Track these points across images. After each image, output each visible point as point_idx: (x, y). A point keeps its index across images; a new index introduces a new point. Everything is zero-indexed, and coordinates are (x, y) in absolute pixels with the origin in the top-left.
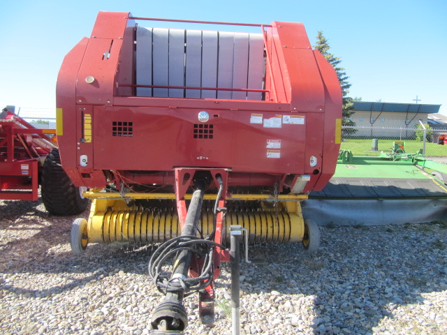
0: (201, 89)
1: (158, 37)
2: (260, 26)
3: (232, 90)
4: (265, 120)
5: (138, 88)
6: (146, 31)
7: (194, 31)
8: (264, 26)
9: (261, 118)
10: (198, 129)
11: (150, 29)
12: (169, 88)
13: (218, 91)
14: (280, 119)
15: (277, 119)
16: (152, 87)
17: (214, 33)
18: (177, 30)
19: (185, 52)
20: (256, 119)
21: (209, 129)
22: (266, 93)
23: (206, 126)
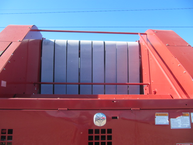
0: (92, 84)
1: (58, 46)
2: (137, 34)
3: (117, 84)
4: (171, 119)
5: (42, 85)
6: (50, 41)
7: (86, 41)
8: (141, 34)
9: (167, 117)
10: (94, 135)
11: (53, 41)
12: (66, 84)
13: (106, 86)
14: (188, 118)
15: (185, 117)
16: (54, 84)
17: (101, 42)
18: (73, 41)
19: (79, 56)
20: (161, 120)
21: (106, 134)
22: (145, 86)
23: (103, 131)
